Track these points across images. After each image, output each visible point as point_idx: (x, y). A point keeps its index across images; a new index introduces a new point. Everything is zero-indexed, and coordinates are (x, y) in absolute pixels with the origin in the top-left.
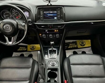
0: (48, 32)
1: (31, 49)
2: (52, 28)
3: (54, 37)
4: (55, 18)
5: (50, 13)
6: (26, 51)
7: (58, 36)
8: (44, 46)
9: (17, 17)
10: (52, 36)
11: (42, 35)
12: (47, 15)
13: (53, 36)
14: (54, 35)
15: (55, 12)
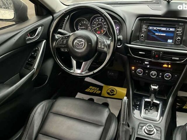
0: (148, 66)
1: (108, 93)
2: (159, 58)
3: (160, 76)
4: (170, 41)
5: (160, 31)
6: (99, 95)
7: (170, 77)
8: (135, 92)
9: (99, 32)
10: (155, 75)
11: (135, 70)
12: (154, 34)
13: (158, 75)
14: (161, 74)
15: (171, 29)
